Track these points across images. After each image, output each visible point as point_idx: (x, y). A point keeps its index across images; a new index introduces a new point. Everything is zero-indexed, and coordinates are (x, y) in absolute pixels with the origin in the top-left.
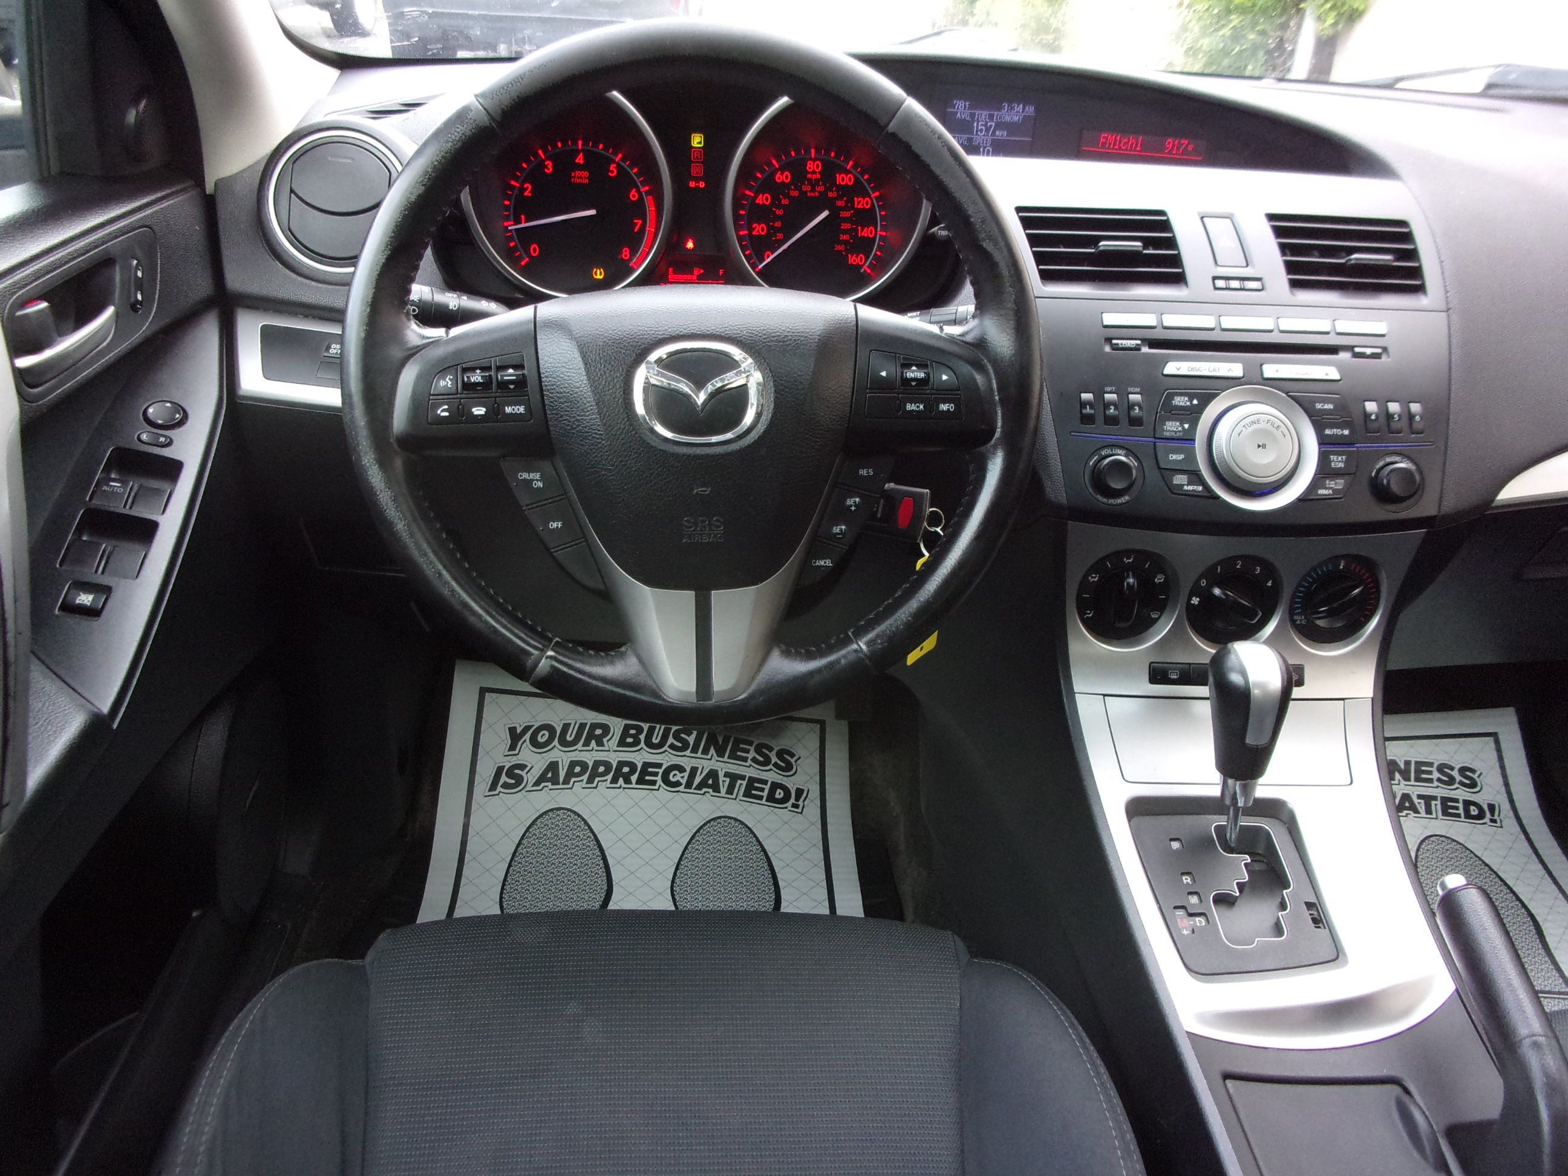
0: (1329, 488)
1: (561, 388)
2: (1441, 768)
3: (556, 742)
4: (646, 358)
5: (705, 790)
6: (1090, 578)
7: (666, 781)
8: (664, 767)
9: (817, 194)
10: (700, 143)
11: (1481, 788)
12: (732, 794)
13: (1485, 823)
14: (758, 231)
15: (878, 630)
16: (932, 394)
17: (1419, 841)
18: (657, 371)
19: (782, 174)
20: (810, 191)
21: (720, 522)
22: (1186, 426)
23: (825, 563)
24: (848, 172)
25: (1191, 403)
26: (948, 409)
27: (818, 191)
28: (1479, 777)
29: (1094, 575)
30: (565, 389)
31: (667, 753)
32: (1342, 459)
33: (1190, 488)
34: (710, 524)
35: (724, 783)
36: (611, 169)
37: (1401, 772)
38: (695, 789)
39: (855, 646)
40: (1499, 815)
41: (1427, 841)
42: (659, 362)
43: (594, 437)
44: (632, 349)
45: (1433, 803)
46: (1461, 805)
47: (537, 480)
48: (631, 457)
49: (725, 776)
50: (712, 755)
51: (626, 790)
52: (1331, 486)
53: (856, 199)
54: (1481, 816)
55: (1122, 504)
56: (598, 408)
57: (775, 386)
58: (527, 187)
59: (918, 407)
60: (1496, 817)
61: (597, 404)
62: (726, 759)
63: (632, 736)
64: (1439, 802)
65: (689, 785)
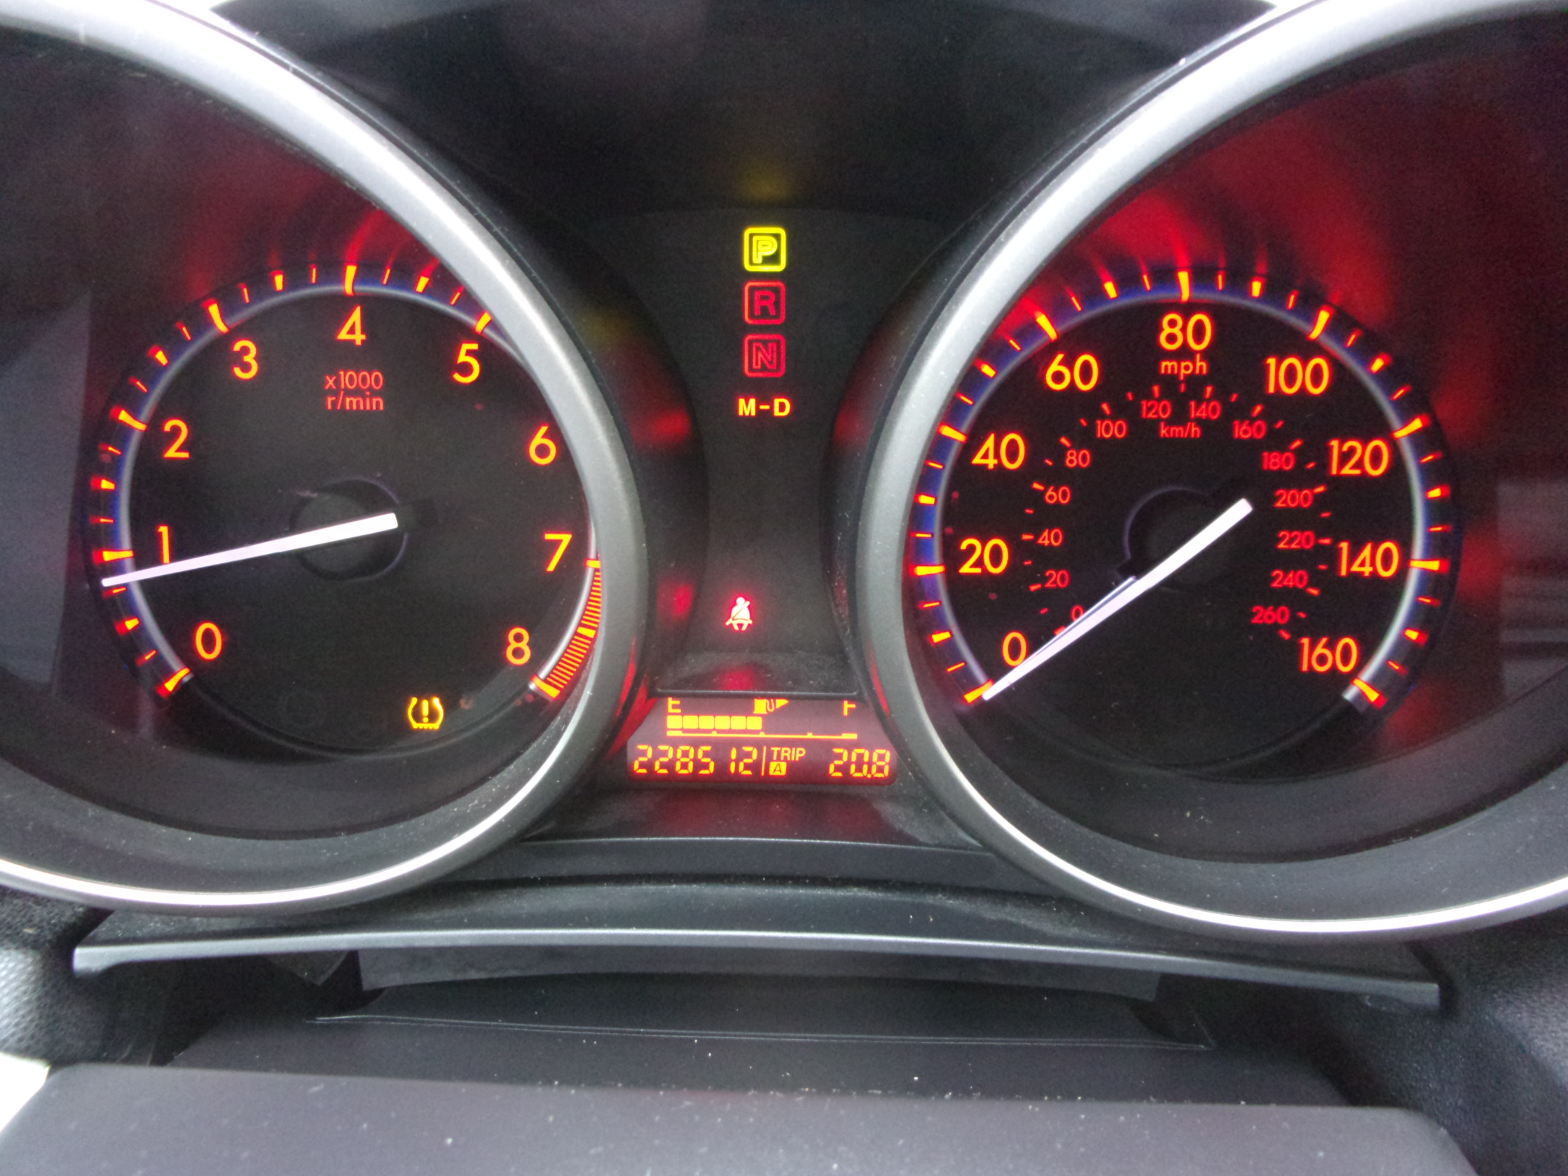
9: (1194, 430)
10: (773, 259)
14: (980, 563)
19: (1069, 363)
20: (1169, 423)
24: (1307, 349)
27: (1199, 421)
36: (462, 358)
53: (1335, 443)
58: (176, 430)
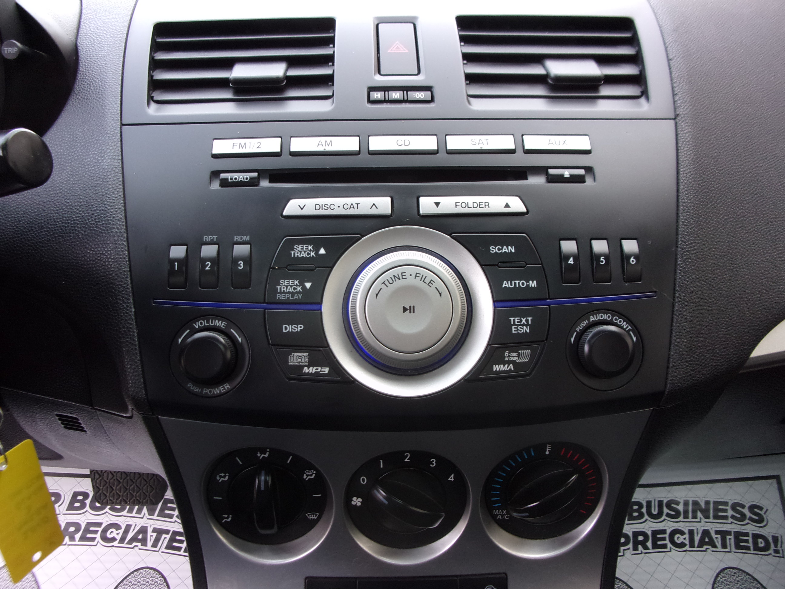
0: (509, 363)
2: (734, 507)
5: (135, 544)
6: (218, 478)
7: (104, 538)
8: (103, 526)
11: (767, 522)
12: (156, 547)
13: (770, 554)
17: (715, 574)
22: (308, 285)
25: (317, 253)
28: (765, 513)
29: (223, 475)
31: (107, 514)
32: (527, 321)
33: (312, 370)
35: (151, 536)
37: (702, 511)
38: (127, 544)
40: (781, 547)
41: (722, 574)
45: (728, 537)
46: (750, 539)
49: (152, 532)
50: (144, 514)
51: (70, 546)
52: (512, 359)
54: (767, 548)
55: (221, 395)
60: (779, 548)
62: (155, 517)
63: (79, 501)
64: (732, 537)
65: (122, 540)
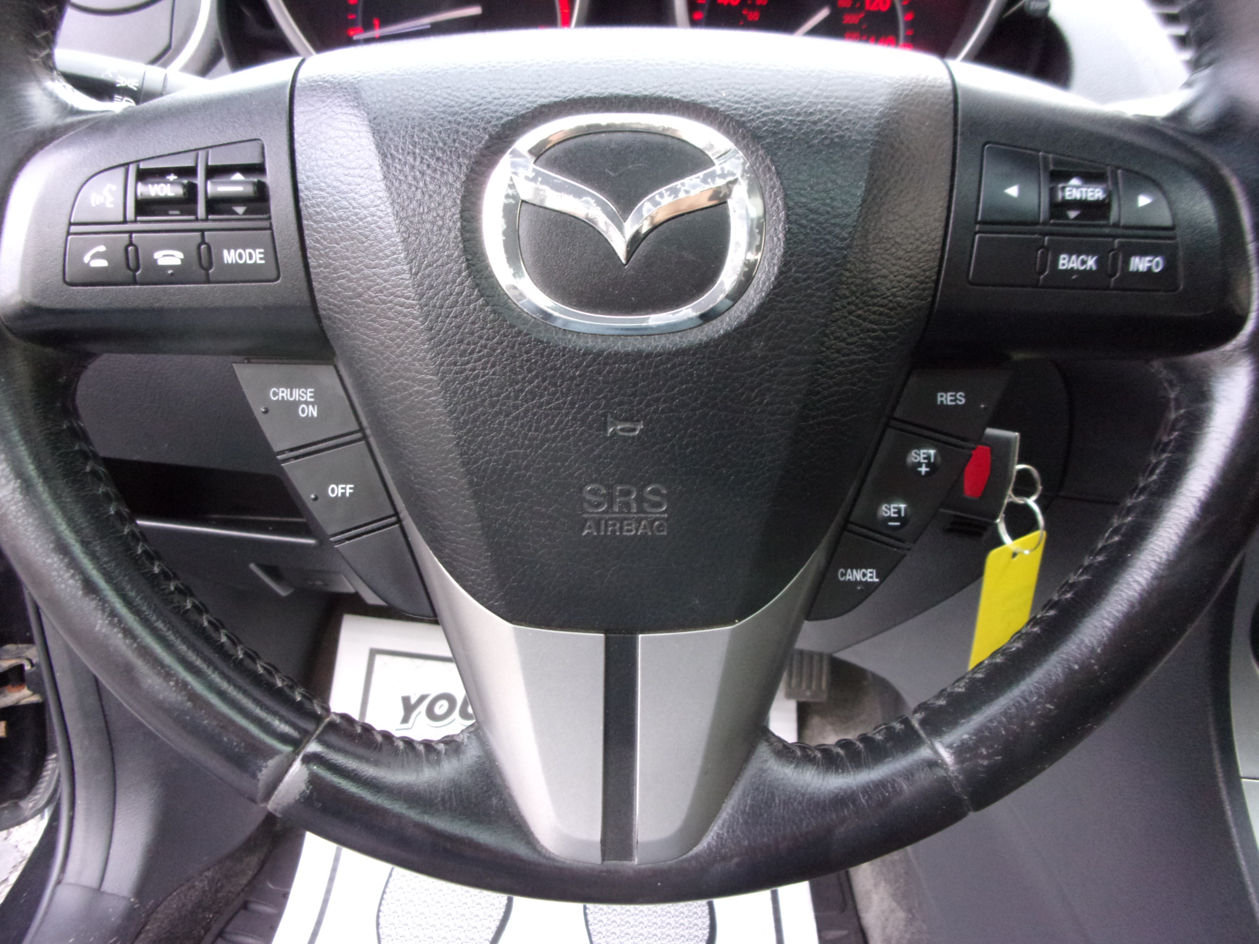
1: (335, 210)
3: (456, 714)
4: (512, 142)
15: (977, 720)
16: (1115, 237)
18: (534, 170)
21: (662, 495)
23: (864, 575)
26: (1150, 268)
30: (341, 213)
34: (640, 500)
39: (924, 752)
42: (538, 152)
43: (399, 313)
44: (482, 125)
47: (307, 403)
48: (475, 356)
56: (406, 250)
57: (787, 208)
59: (1084, 262)
61: (404, 240)
